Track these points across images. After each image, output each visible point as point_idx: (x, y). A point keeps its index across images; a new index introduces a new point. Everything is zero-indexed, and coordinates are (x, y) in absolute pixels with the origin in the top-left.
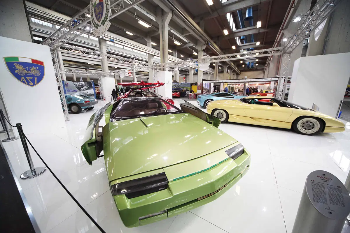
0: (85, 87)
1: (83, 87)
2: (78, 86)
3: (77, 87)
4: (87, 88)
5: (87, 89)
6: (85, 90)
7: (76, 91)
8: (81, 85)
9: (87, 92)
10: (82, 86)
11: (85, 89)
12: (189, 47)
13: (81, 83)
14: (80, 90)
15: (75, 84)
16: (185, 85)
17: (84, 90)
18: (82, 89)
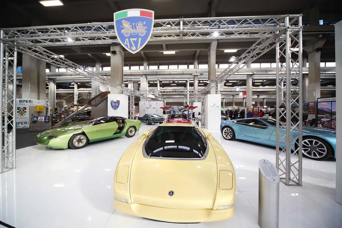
8: (181, 108)
18: (181, 110)
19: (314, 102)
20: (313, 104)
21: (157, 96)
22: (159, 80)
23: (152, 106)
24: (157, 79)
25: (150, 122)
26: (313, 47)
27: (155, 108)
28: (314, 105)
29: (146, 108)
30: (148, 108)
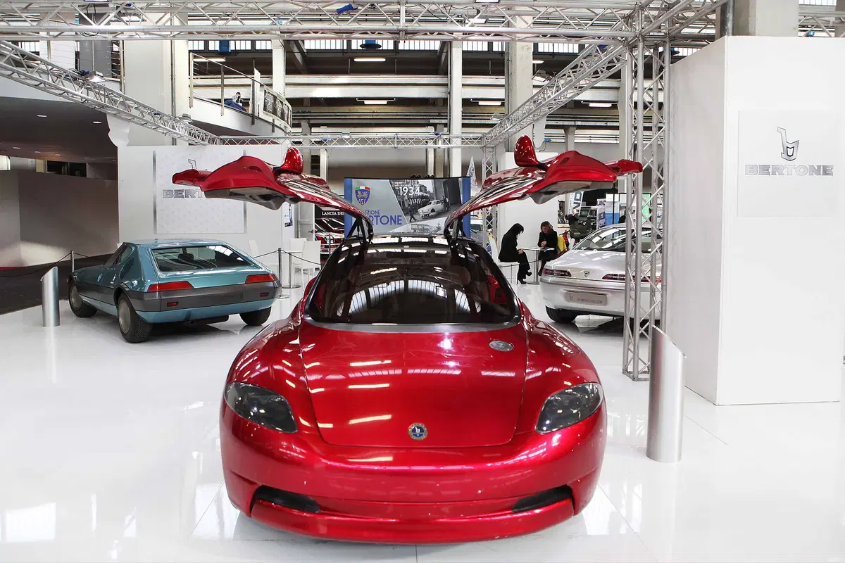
0: (432, 205)
1: (425, 201)
2: (409, 197)
3: (402, 204)
4: (440, 206)
5: (440, 213)
6: (433, 217)
7: (395, 221)
8: (419, 194)
10: (422, 197)
11: (433, 211)
13: (421, 186)
14: (412, 217)
15: (396, 192)
17: (427, 217)
18: (420, 210)
21: (260, 112)
29: (169, 193)
30: (184, 194)
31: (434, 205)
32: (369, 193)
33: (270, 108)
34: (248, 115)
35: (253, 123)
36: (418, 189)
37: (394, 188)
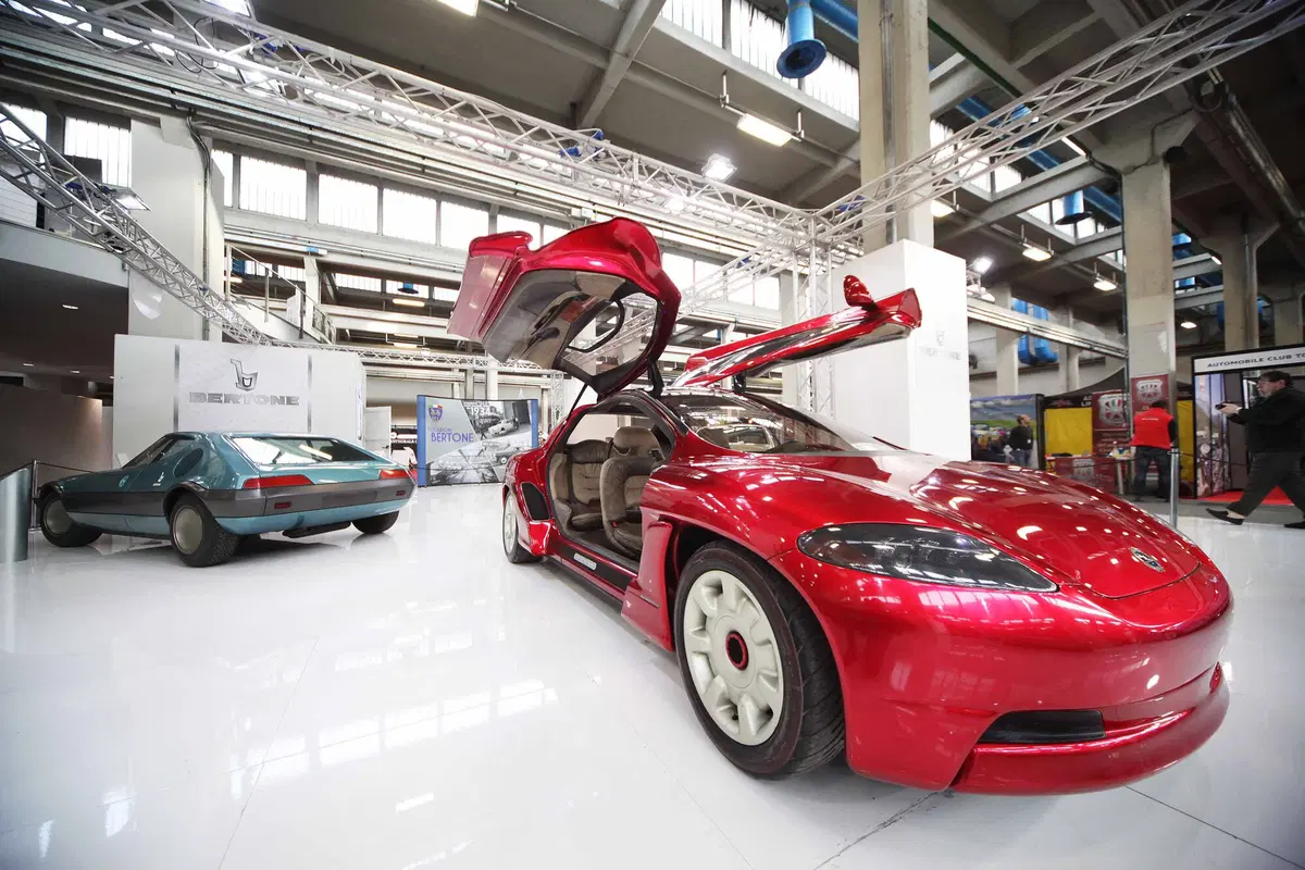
0: (503, 424)
1: (495, 421)
2: (480, 417)
3: (473, 422)
4: (510, 426)
5: (510, 432)
6: (502, 435)
7: (467, 438)
8: (490, 414)
9: (509, 445)
10: (493, 417)
11: (503, 429)
12: (999, 222)
13: (491, 407)
14: (483, 435)
15: (468, 412)
16: (992, 408)
17: (497, 435)
18: (490, 429)
19: (1164, 378)
20: (1159, 383)
21: (308, 328)
22: (313, 254)
23: (260, 388)
24: (304, 249)
25: (224, 522)
26: (1152, 144)
27: (290, 401)
28: (1165, 387)
29: (199, 397)
30: (223, 398)
31: (505, 424)
32: (441, 411)
33: (318, 325)
34: (297, 328)
35: (301, 337)
36: (488, 409)
37: (465, 408)
